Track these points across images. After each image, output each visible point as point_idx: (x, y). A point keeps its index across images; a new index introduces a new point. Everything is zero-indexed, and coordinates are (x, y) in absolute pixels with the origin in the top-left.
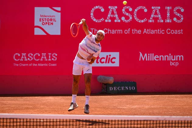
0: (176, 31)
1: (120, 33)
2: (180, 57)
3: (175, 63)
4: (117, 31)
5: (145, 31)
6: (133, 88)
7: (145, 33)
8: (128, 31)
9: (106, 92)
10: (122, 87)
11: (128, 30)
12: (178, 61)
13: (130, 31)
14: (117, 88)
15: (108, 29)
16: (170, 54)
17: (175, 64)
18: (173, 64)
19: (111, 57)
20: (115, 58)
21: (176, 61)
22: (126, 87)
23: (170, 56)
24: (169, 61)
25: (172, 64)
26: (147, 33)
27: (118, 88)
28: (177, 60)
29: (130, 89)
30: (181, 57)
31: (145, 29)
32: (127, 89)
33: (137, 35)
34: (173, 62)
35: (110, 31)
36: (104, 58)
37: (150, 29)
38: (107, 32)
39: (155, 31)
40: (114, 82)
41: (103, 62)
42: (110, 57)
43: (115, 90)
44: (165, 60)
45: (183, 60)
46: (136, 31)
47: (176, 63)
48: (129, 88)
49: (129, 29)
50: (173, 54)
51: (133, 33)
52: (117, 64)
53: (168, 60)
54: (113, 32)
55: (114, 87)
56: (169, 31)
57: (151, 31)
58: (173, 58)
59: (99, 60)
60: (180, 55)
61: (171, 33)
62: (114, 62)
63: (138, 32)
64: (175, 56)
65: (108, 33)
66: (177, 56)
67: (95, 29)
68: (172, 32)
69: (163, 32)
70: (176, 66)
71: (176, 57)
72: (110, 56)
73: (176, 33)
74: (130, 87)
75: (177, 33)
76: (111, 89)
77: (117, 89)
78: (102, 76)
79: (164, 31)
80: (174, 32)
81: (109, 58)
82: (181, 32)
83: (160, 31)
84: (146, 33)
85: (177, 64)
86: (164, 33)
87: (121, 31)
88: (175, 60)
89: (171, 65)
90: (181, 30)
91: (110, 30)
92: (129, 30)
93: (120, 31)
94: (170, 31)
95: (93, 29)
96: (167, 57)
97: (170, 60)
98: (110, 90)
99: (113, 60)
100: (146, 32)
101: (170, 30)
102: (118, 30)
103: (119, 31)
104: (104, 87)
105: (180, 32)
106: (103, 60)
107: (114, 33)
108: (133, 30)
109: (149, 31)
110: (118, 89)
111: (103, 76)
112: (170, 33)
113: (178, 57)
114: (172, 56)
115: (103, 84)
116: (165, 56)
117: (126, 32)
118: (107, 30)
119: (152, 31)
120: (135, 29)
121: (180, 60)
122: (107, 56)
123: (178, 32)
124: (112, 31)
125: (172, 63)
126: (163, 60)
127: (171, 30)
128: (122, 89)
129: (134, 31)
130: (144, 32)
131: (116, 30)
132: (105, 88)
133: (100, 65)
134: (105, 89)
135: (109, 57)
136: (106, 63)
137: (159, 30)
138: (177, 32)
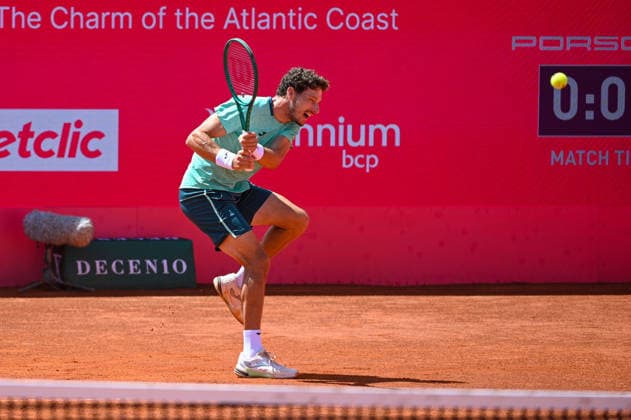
0: (368, 18)
1: (122, 26)
2: (384, 130)
3: (362, 156)
4: (108, 19)
5: (232, 18)
6: (180, 266)
7: (229, 25)
8: (158, 18)
9: (59, 280)
10: (131, 262)
11: (156, 11)
12: (377, 148)
13: (164, 17)
14: (108, 268)
15: (72, 9)
16: (341, 120)
17: (362, 161)
18: (355, 161)
19: (84, 132)
20: (99, 135)
21: (365, 150)
22: (149, 262)
23: (341, 128)
24: (337, 150)
25: (349, 161)
26: (238, 27)
27: (114, 265)
28: (371, 143)
29: (166, 271)
30: (391, 133)
31: (232, 11)
32: (155, 269)
33: (195, 34)
34: (353, 151)
35: (77, 18)
36: (52, 135)
37: (253, 10)
38: (66, 24)
39: (275, 16)
40: (95, 240)
41: (50, 154)
42: (77, 130)
43: (99, 272)
44: (319, 143)
45: (397, 143)
46: (192, 19)
47: (368, 157)
48: (160, 267)
49: (164, 8)
50: (356, 121)
51: (180, 27)
52: (108, 160)
53: (333, 143)
54: (92, 24)
55: (98, 262)
56: (336, 19)
57: (257, 19)
58: (356, 138)
59: (31, 142)
60: (386, 125)
61: (345, 26)
62: (97, 154)
63: (203, 21)
64: (363, 127)
65: (72, 26)
66: (372, 128)
67: (14, 9)
68: (353, 21)
69: (311, 21)
70: (368, 170)
71: (368, 134)
72: (79, 124)
73: (368, 25)
74: (165, 262)
75: (372, 27)
76: (82, 268)
77: (110, 270)
78: (42, 213)
79: (315, 16)
80: (362, 20)
81: (76, 135)
82: (389, 20)
83: (295, 19)
84: (235, 25)
85: (372, 162)
86: (315, 26)
87: (126, 18)
88: (362, 142)
89: (344, 165)
90: (389, 13)
91: (81, 15)
92: (161, 14)
93: (122, 16)
94: (343, 19)
95: (8, 8)
96: (326, 133)
97: (341, 144)
98: (80, 272)
99: (93, 145)
100: (236, 21)
101: (342, 13)
102: (114, 15)
103: (118, 18)
104: (53, 259)
105: (386, 23)
106: (49, 145)
107: (96, 26)
108: (178, 14)
109: (249, 19)
110: (114, 270)
111: (49, 213)
112: (341, 24)
113: (378, 133)
114: (350, 127)
115: (48, 246)
116: (320, 128)
117: (149, 21)
118: (66, 12)
119: (264, 18)
120: (187, 10)
121: (384, 143)
122: (67, 127)
123: (376, 22)
124: (86, 19)
125: (350, 157)
126: (311, 143)
127: (345, 15)
128: (132, 272)
129: (183, 19)
130: (228, 21)
131: (104, 15)
132: (57, 265)
133: (34, 164)
134: (58, 271)
135: (73, 129)
136: (61, 154)
137: (291, 14)
138: (372, 20)
